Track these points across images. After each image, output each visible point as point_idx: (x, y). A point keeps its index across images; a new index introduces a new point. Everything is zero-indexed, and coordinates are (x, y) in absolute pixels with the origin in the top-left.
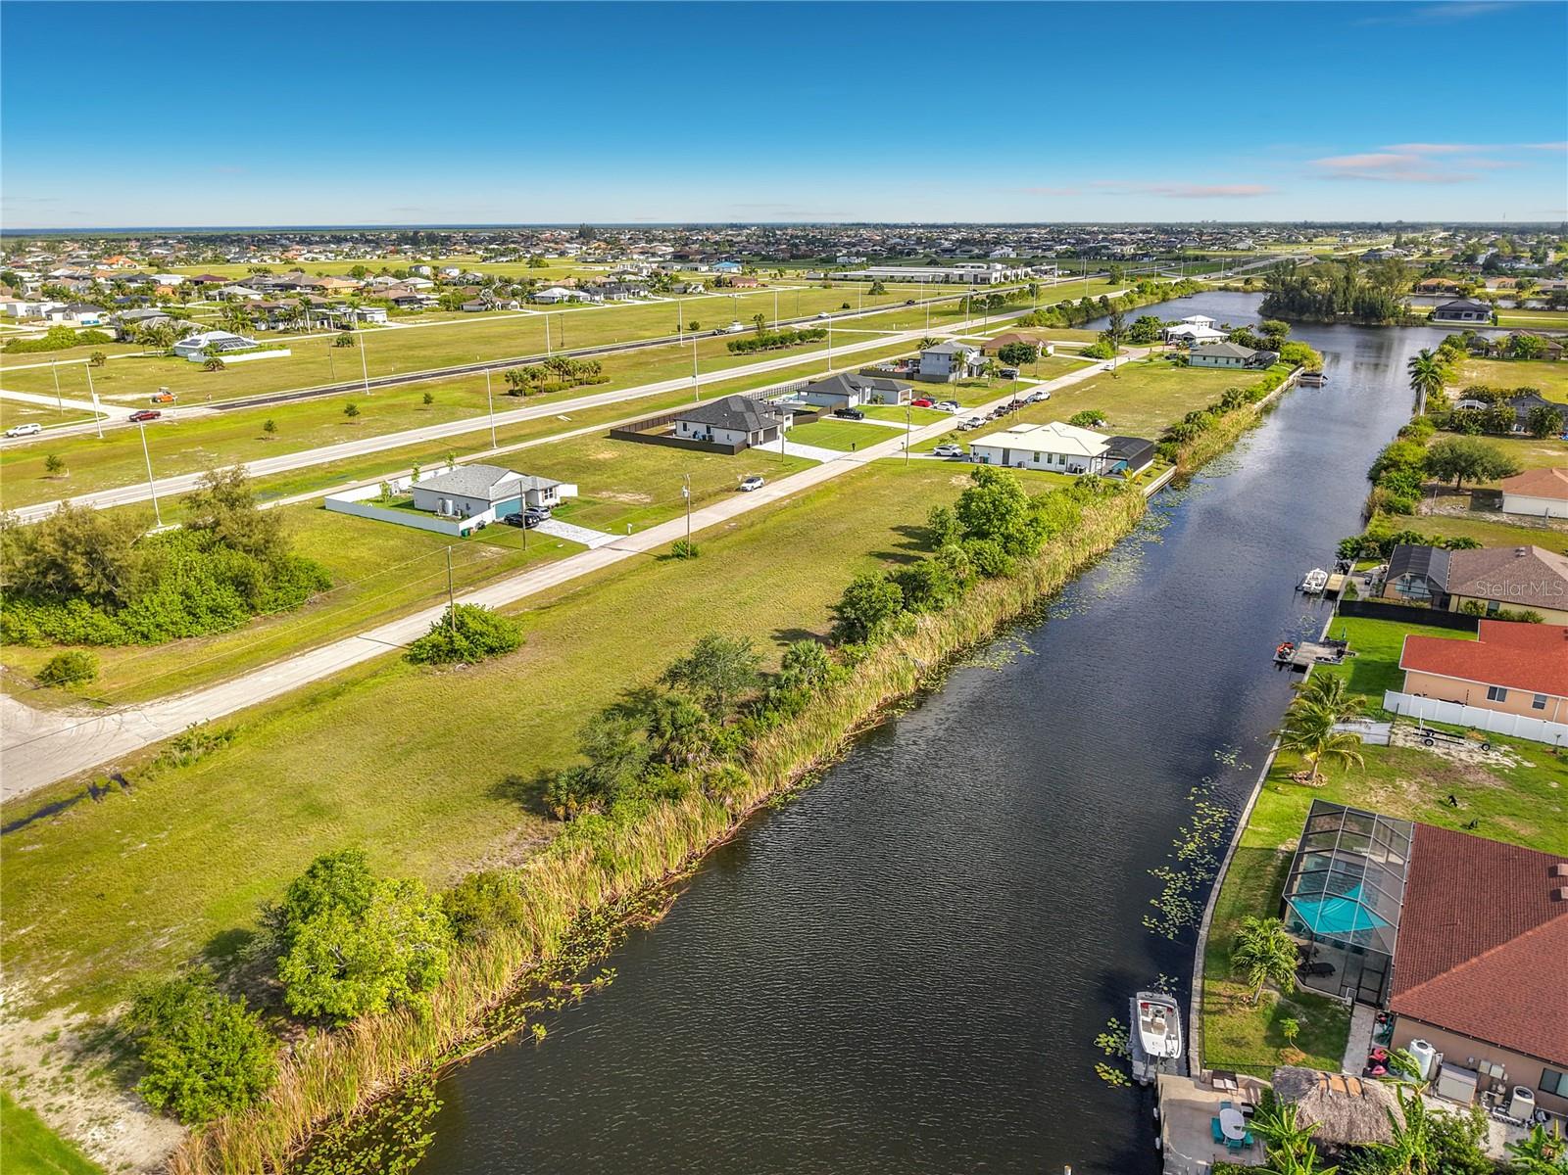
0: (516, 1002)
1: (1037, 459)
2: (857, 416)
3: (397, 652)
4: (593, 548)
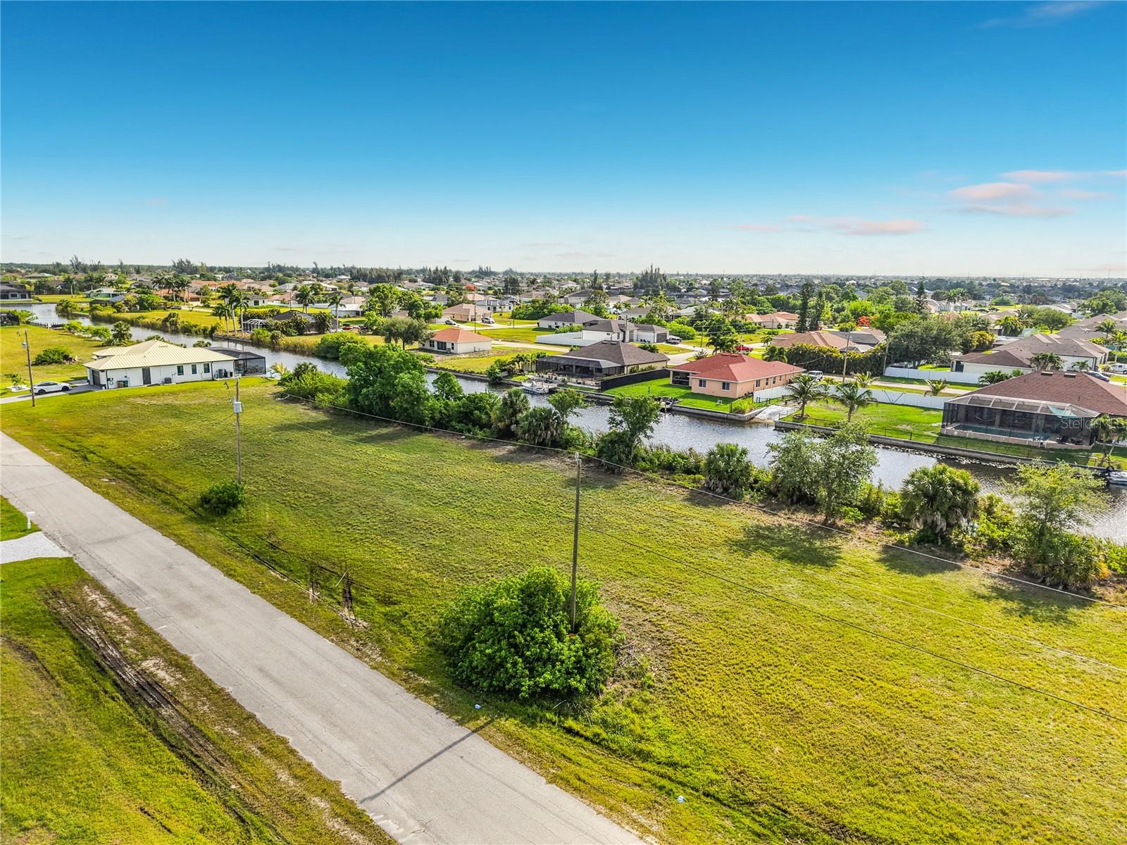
1: (180, 370)
3: (509, 735)
4: (66, 555)
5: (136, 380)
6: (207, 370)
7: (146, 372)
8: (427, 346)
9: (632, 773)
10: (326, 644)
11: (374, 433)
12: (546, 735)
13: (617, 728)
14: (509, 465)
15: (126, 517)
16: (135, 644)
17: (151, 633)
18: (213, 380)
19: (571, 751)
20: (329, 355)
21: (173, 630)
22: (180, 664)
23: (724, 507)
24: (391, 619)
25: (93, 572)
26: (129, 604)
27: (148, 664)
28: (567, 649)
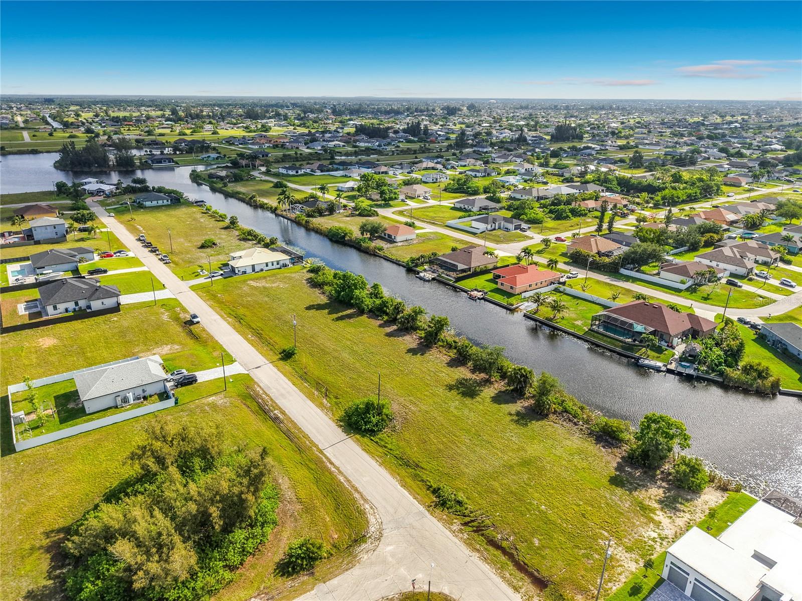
1: (267, 266)
2: (105, 271)
3: (357, 439)
4: (247, 372)
5: (249, 270)
6: (278, 264)
7: (253, 266)
8: (383, 235)
9: (380, 450)
10: (318, 411)
11: (345, 313)
12: (366, 440)
13: (382, 440)
14: (391, 338)
15: (260, 356)
16: (272, 406)
17: (275, 403)
18: (280, 268)
19: (369, 444)
20: (333, 239)
21: (281, 402)
22: (283, 413)
23: (459, 368)
24: (337, 404)
25: (256, 380)
26: (268, 393)
27: (276, 412)
28: (374, 420)
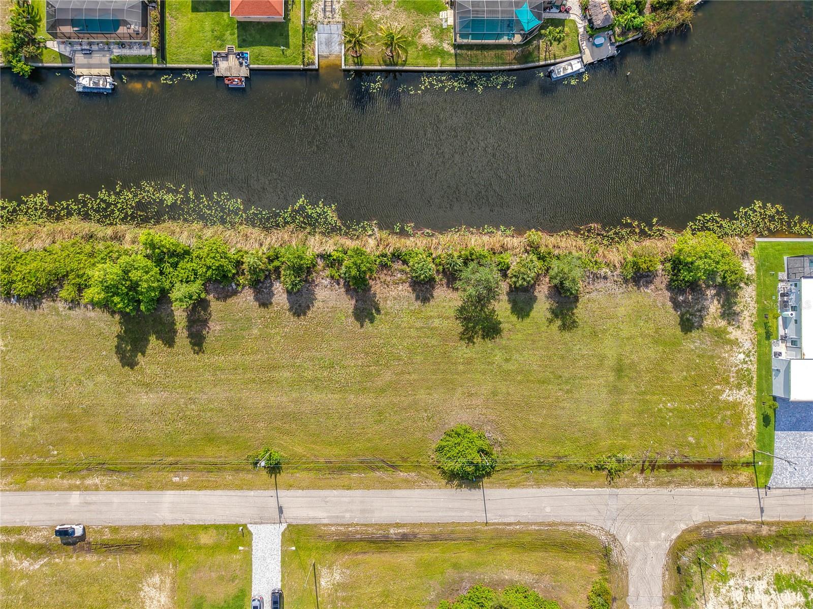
0: (650, 235)
16: (378, 530)
22: (399, 525)
27: (392, 531)
